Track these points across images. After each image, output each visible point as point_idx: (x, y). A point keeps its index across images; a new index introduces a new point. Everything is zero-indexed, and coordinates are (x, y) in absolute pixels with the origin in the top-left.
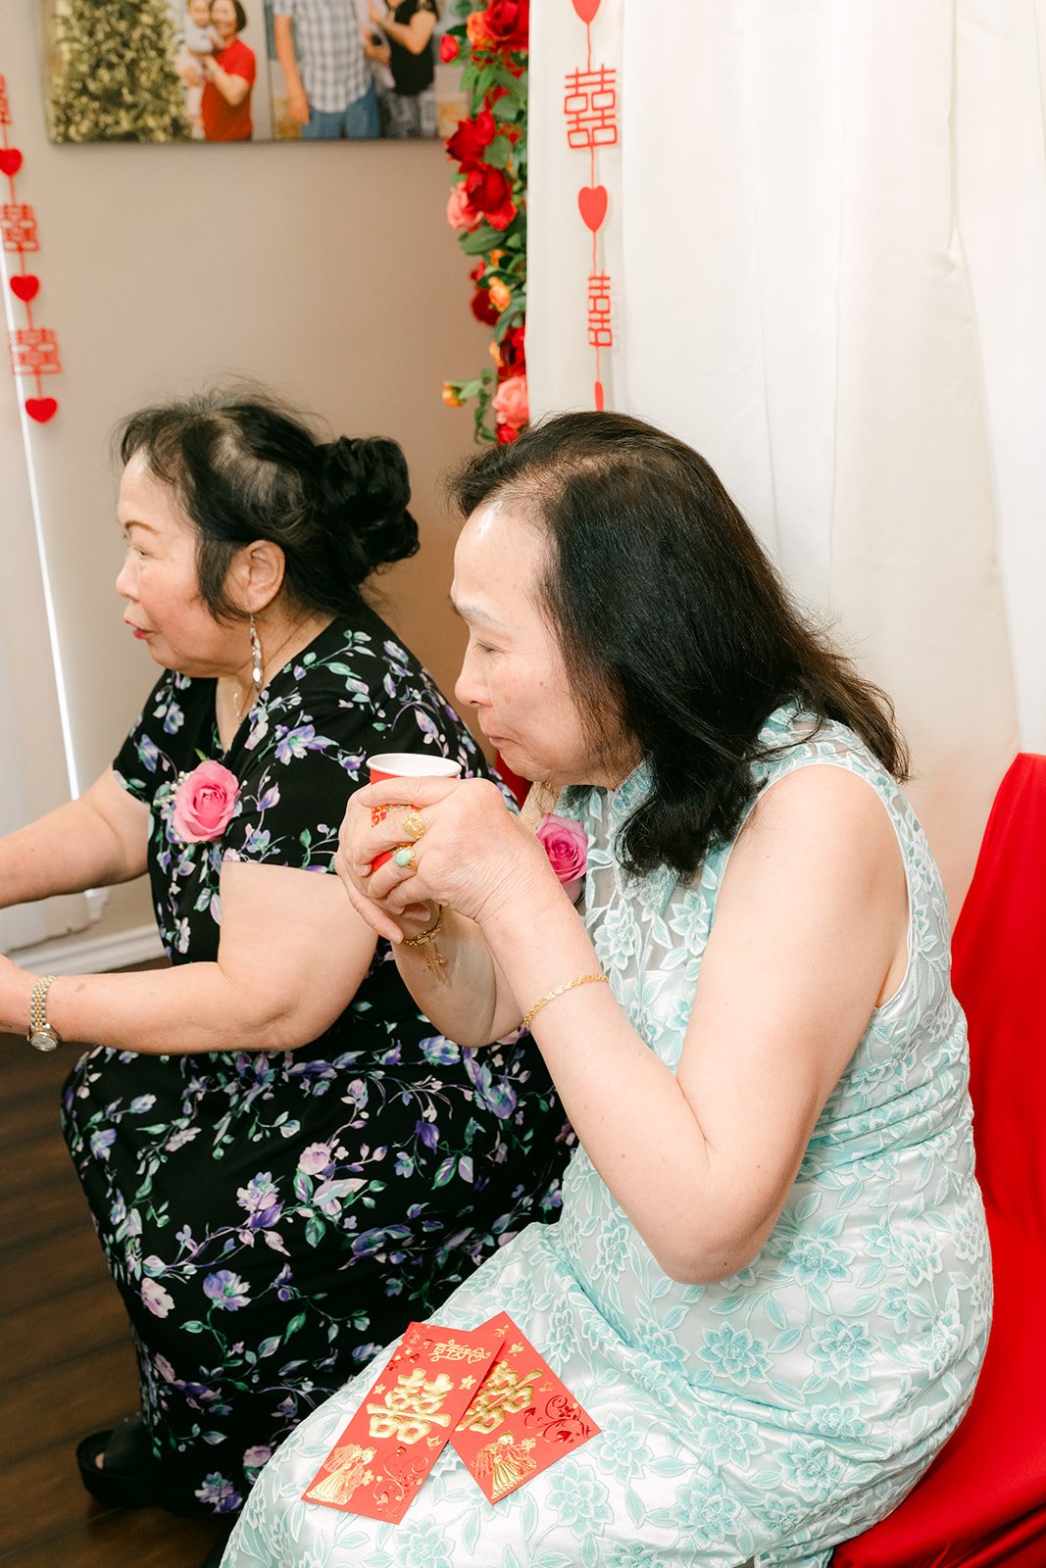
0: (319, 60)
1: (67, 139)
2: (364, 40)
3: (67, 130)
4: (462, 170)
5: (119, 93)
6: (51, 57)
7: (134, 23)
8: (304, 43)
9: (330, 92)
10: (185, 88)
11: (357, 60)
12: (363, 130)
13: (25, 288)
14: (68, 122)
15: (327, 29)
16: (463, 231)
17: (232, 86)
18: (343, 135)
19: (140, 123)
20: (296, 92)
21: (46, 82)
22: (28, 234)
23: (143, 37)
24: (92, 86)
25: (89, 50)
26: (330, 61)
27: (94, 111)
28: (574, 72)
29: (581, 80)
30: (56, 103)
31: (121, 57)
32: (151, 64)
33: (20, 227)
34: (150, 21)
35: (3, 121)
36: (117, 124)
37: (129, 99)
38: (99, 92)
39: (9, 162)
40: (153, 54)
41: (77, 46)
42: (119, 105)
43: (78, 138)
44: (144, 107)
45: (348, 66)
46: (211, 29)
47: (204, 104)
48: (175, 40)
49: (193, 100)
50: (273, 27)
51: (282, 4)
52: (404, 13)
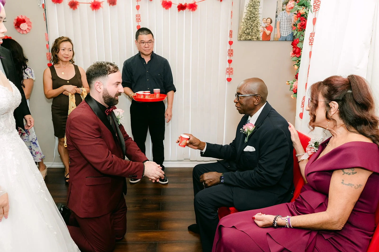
0: (283, 28)
1: (240, 40)
2: (292, 25)
3: (240, 39)
4: (293, 48)
5: (250, 33)
6: (239, 28)
7: (254, 22)
8: (281, 25)
10: (260, 32)
11: (290, 28)
12: (289, 39)
13: (230, 61)
14: (241, 37)
15: (286, 23)
16: (292, 57)
17: (268, 32)
18: (286, 40)
19: (252, 38)
20: (279, 33)
21: (239, 31)
22: (232, 54)
23: (255, 25)
24: (245, 32)
25: (246, 27)
26: (285, 28)
27: (245, 36)
28: (311, 33)
29: (312, 34)
30: (240, 34)
31: (251, 28)
32: (255, 29)
33: (231, 53)
34: (256, 22)
35: (231, 37)
36: (248, 38)
37: (251, 34)
38: (246, 33)
39: (231, 43)
40: (256, 27)
41: (244, 26)
42: (249, 35)
43: (242, 40)
44: (253, 35)
45: (289, 29)
46: (266, 24)
47: (263, 35)
48: (260, 25)
49: (261, 34)
50: (276, 23)
51: (279, 19)
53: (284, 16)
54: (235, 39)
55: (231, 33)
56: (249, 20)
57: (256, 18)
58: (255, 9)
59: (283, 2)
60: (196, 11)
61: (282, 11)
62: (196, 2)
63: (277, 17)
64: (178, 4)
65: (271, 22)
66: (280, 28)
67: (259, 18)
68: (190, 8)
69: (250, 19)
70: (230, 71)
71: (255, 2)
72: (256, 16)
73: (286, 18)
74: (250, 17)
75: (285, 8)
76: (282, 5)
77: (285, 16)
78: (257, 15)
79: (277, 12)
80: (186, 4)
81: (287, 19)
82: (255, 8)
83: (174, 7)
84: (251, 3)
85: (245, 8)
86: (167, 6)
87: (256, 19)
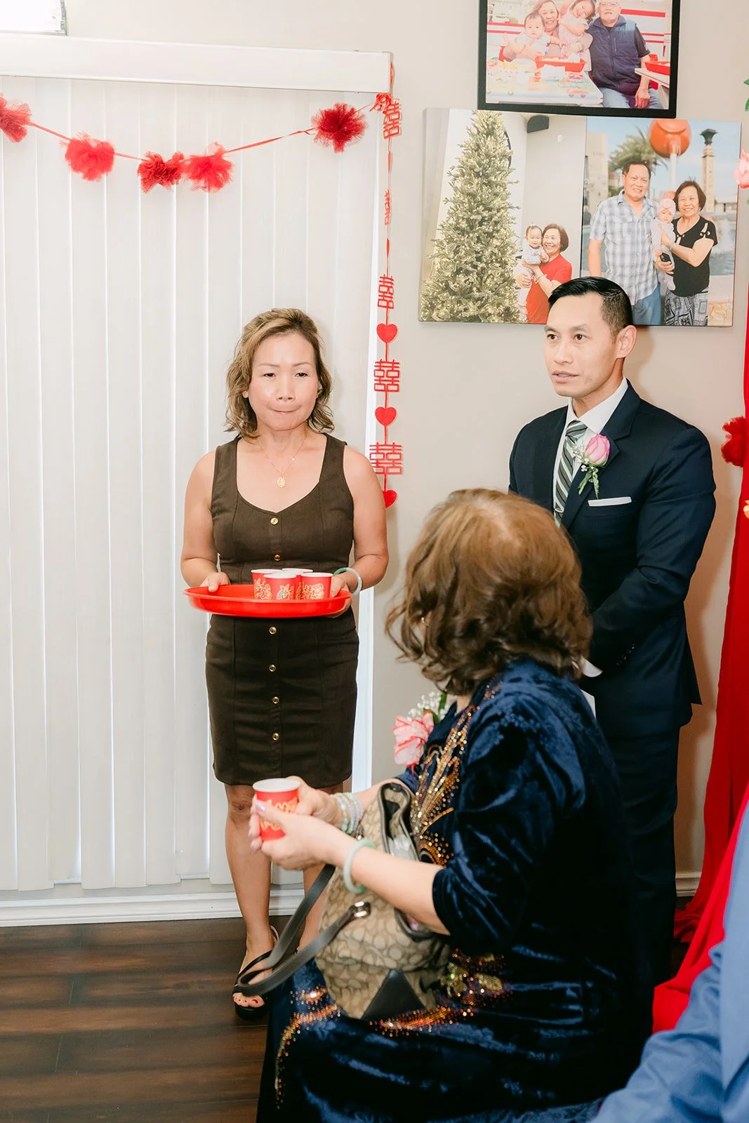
0: (619, 270)
1: (430, 319)
2: (655, 257)
3: (431, 314)
5: (471, 291)
6: (425, 267)
7: (488, 244)
8: (609, 259)
10: (517, 288)
11: (648, 271)
12: (647, 318)
13: (386, 416)
14: (433, 307)
15: (628, 249)
19: (483, 310)
21: (422, 281)
22: (394, 381)
23: (493, 253)
24: (452, 286)
25: (453, 263)
26: (627, 271)
27: (452, 301)
30: (426, 296)
31: (475, 267)
32: (496, 271)
33: (388, 376)
34: (498, 244)
35: (387, 307)
36: (466, 310)
37: (477, 294)
38: (456, 290)
39: (387, 333)
40: (498, 265)
41: (445, 259)
42: (469, 298)
43: (438, 319)
44: (487, 300)
45: (641, 275)
46: (541, 250)
47: (530, 298)
48: (514, 256)
49: (522, 295)
50: (587, 248)
51: (596, 233)
52: (689, 239)
53: (617, 219)
54: (405, 314)
55: (385, 289)
56: (468, 233)
57: (498, 227)
58: (489, 184)
59: (611, 158)
60: (227, 187)
61: (609, 196)
62: (226, 148)
63: (588, 223)
64: (140, 156)
65: (564, 244)
66: (604, 268)
67: (512, 227)
68: (197, 177)
69: (472, 227)
70: (387, 458)
71: (488, 156)
72: (495, 218)
73: (625, 226)
74: (468, 220)
75: (621, 185)
76: (605, 172)
77: (624, 220)
78: (498, 211)
79: (585, 202)
80: (181, 157)
81: (630, 231)
82: (489, 182)
83: (126, 170)
84: (472, 160)
85: (447, 179)
86: (92, 163)
87: (498, 231)
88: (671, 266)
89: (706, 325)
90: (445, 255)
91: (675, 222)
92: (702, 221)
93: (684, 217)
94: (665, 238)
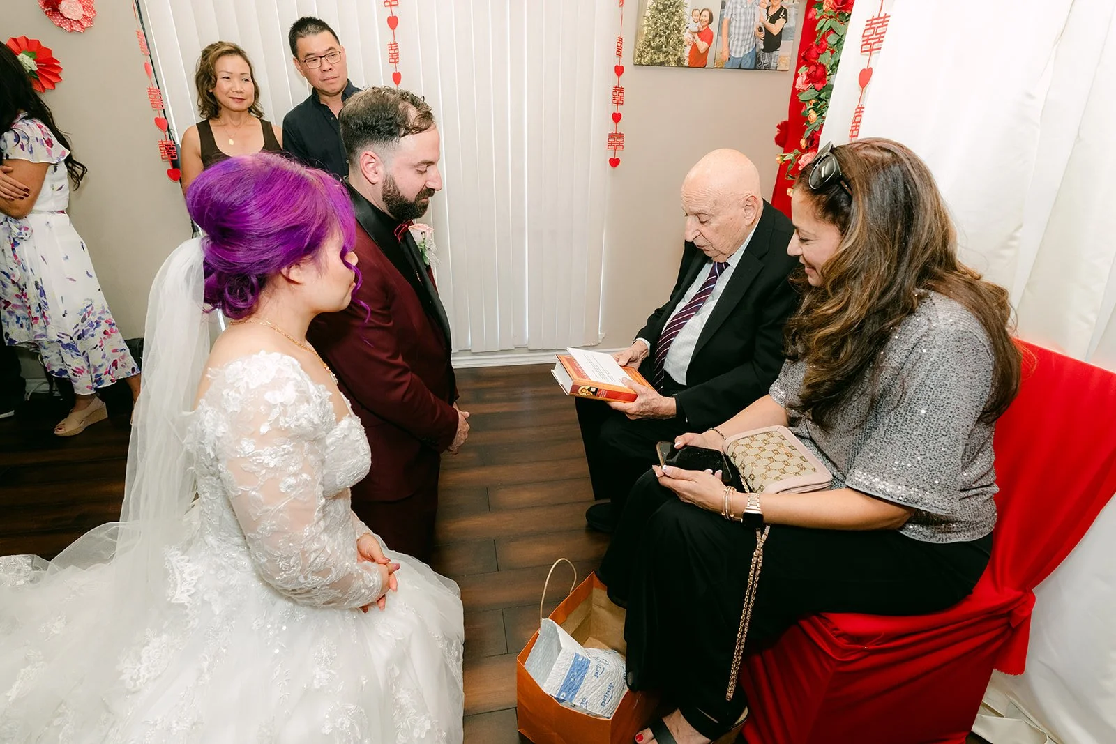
0: (737, 37)
1: (640, 64)
2: (756, 29)
3: (640, 60)
5: (662, 47)
6: (638, 32)
7: (672, 19)
8: (733, 29)
9: (739, 49)
10: (685, 46)
11: (751, 37)
12: (748, 65)
13: (617, 117)
14: (642, 57)
15: (742, 24)
17: (702, 46)
18: (740, 68)
19: (667, 59)
20: (726, 49)
21: (637, 41)
22: (621, 98)
23: (674, 25)
24: (652, 44)
25: (654, 30)
26: (741, 37)
27: (651, 53)
28: (871, 19)
29: (874, 22)
30: (639, 50)
31: (665, 33)
32: (675, 36)
33: (618, 95)
34: (677, 19)
35: (620, 55)
36: (658, 58)
37: (664, 49)
38: (654, 46)
39: (619, 70)
40: (676, 32)
41: (650, 28)
42: (660, 52)
43: (644, 63)
44: (669, 53)
45: (747, 39)
46: (699, 24)
47: (691, 52)
48: (685, 27)
50: (722, 23)
51: (727, 14)
52: (773, 19)
53: (738, 6)
54: (627, 61)
55: (619, 45)
56: (662, 12)
57: (677, 10)
63: (724, 8)
66: (729, 35)
67: (686, 10)
69: (665, 9)
70: (616, 141)
73: (743, 10)
74: (663, 5)
77: (742, 7)
81: (745, 13)
87: (678, 12)
88: (763, 34)
89: (776, 70)
90: (650, 25)
91: (768, 8)
92: (782, 7)
93: (773, 6)
94: (761, 17)
